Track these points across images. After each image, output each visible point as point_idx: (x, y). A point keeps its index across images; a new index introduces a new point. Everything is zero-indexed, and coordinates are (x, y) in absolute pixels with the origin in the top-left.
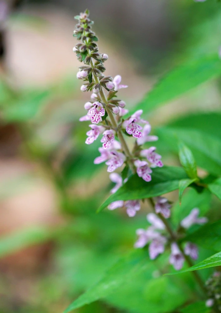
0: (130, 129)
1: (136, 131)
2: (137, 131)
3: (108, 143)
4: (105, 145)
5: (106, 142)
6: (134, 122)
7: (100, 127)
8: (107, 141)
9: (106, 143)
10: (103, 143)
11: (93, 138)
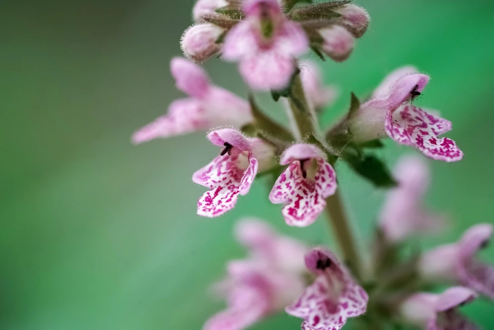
0: (401, 130)
1: (426, 139)
2: (432, 135)
3: (302, 203)
4: (292, 211)
5: (295, 199)
6: (419, 94)
7: (252, 140)
8: (300, 198)
9: (297, 205)
10: (282, 206)
11: (225, 193)
